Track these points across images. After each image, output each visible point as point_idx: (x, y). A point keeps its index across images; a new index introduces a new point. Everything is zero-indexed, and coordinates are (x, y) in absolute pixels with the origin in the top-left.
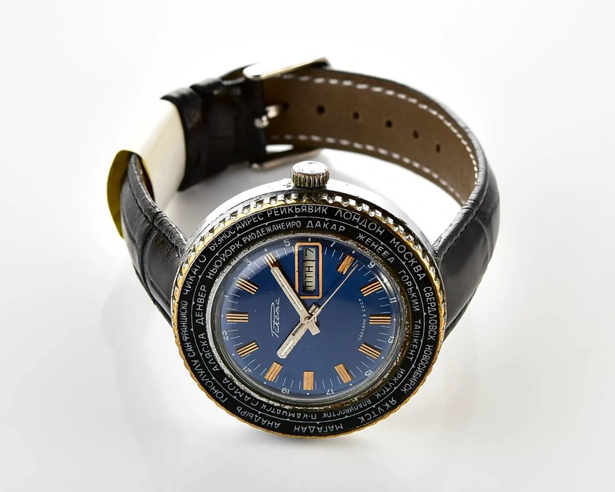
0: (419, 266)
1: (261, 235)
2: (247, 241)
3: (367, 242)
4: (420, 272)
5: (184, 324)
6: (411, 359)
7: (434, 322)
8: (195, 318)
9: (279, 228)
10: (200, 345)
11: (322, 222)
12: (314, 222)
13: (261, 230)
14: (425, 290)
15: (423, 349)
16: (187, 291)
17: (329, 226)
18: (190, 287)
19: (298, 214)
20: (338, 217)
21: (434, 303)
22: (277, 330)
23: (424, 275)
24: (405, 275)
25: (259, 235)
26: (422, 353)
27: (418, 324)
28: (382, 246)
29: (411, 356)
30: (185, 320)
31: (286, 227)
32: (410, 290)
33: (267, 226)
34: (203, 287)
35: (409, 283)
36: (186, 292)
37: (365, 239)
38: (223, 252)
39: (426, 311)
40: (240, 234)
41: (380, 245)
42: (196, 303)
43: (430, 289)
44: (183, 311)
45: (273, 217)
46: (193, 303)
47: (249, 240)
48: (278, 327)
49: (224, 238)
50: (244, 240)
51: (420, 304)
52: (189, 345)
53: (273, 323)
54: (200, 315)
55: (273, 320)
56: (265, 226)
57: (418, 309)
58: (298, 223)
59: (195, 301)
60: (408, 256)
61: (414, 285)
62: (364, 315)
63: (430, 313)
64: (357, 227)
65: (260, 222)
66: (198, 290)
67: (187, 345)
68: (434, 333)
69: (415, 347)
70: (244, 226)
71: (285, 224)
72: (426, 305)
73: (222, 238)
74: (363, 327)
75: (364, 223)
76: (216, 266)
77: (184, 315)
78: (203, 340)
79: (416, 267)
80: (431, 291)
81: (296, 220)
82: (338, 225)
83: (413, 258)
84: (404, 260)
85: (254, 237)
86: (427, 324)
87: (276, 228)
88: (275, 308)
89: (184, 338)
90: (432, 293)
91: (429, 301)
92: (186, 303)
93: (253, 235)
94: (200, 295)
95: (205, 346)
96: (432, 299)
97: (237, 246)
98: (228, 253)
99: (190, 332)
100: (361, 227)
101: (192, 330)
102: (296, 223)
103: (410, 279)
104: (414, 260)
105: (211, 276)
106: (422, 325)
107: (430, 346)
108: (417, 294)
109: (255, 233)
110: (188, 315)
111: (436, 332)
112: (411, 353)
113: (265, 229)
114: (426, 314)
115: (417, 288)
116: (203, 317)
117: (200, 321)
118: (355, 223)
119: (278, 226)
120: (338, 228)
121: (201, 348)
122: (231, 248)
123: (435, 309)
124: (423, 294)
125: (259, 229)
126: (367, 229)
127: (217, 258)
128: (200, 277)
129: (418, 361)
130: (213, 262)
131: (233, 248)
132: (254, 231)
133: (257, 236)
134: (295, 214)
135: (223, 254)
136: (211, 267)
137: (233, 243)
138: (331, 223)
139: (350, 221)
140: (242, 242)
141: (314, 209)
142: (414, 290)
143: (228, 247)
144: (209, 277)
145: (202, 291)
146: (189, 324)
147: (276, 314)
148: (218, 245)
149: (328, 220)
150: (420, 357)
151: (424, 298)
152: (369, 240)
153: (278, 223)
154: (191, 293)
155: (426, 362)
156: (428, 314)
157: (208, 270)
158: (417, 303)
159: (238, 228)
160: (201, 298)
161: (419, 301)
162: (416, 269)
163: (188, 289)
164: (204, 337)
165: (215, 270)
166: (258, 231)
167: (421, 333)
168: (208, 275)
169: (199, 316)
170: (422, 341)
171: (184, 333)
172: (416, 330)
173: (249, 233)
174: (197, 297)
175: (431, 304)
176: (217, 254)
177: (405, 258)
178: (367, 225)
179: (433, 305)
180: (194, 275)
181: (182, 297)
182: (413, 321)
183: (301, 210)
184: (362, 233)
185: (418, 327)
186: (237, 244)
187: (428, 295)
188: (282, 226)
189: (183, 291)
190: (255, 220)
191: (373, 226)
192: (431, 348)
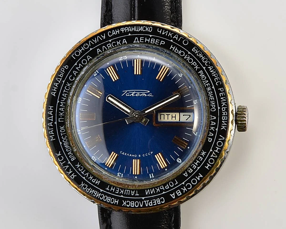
0: (181, 194)
1: (204, 84)
2: (200, 74)
3: (199, 158)
4: (176, 194)
5: (134, 29)
6: (108, 189)
7: (137, 205)
8: (139, 37)
9: (210, 96)
10: (118, 40)
11: (215, 126)
12: (215, 121)
13: (209, 84)
14: (162, 199)
15: (115, 197)
16: (160, 32)
17: (212, 131)
18: (163, 34)
19: (220, 110)
20: (218, 137)
21: (152, 205)
22: (127, 95)
23: (174, 198)
24: (174, 184)
25: (205, 82)
26: (112, 196)
27: (135, 193)
28: (197, 168)
29: (110, 188)
30: (137, 30)
31: (211, 101)
32: (162, 187)
33: (211, 87)
34: (163, 43)
35: (167, 187)
36: (159, 30)
37: (202, 156)
38: (191, 57)
39: (145, 199)
40: (205, 69)
41: (197, 166)
42: (151, 38)
43: (163, 201)
44: (145, 29)
45: (219, 92)
46: (151, 36)
47: (200, 75)
48: (130, 95)
49: (201, 58)
50: (201, 72)
51: (151, 195)
52: (118, 33)
53: (134, 91)
54: (142, 41)
55: (136, 91)
56: (211, 86)
57: (147, 193)
58: (214, 110)
59: (152, 37)
60: (189, 186)
61: (166, 190)
62: (140, 156)
63: (144, 202)
64: (211, 150)
65: (214, 83)
66: (161, 39)
67: (117, 31)
68: (128, 205)
69: (117, 191)
70: (211, 71)
71: (213, 100)
72: (150, 199)
73: (202, 56)
74: (131, 155)
75: (214, 155)
76: (180, 52)
77: (141, 29)
78: (121, 42)
79: (180, 192)
80: (161, 202)
81: (216, 108)
82: (213, 137)
83: (187, 189)
84: (185, 183)
85: (203, 79)
86: (135, 200)
87: (210, 94)
88: (145, 93)
89: (122, 28)
90: (160, 203)
91: (153, 201)
92: (150, 30)
93: (205, 78)
94: (157, 41)
95: (116, 44)
96: (155, 203)
97: (196, 67)
98: (190, 61)
99: (127, 33)
100: (211, 153)
101: (130, 35)
102: (214, 108)
103: (170, 188)
104: (185, 190)
105: (172, 49)
106: (134, 196)
107: (117, 202)
108: (159, 193)
109: (206, 80)
110: (141, 32)
111: (129, 206)
112: (112, 189)
113: (209, 86)
114: (143, 199)
115: (164, 193)
116: (140, 42)
117: (136, 41)
118: (214, 149)
119: (212, 96)
120: (210, 137)
121: (115, 40)
122: (195, 62)
123: (147, 205)
124: (159, 197)
125: (209, 82)
126: (209, 157)
127: (186, 53)
128: (172, 41)
129: (105, 194)
130: (183, 50)
131: (195, 64)
132: (208, 79)
133: (204, 80)
134: (221, 107)
135: (189, 57)
136: (179, 49)
137: (198, 64)
138: (214, 132)
139: (215, 145)
140: (199, 70)
141: (225, 120)
142: (162, 191)
143: (195, 60)
144: (171, 47)
145: (160, 42)
146: (133, 32)
147: (140, 94)
148: (197, 53)
149: (216, 130)
150: (109, 195)
151: (156, 198)
152: (201, 159)
153: (214, 95)
154: (158, 34)
155: (105, 199)
156: (143, 200)
157: (177, 46)
158: (152, 193)
159: (210, 67)
160: (155, 41)
161: (153, 194)
162: (178, 192)
163: (162, 32)
164: (124, 43)
165: (176, 51)
166: (207, 81)
167: (128, 196)
168: (173, 47)
169: (141, 39)
170: (122, 196)
171: (126, 29)
172: (130, 192)
173: (206, 75)
174: (156, 38)
175: (151, 202)
176: (189, 53)
177: (187, 184)
178: (212, 157)
179: (151, 204)
180: (173, 37)
181: (155, 28)
182: (138, 190)
183: (224, 112)
184: (206, 154)
185: (133, 193)
186: (197, 67)
187: (158, 200)
188: (212, 98)
189: (160, 28)
190: (216, 80)
191: (211, 161)
192: (116, 203)
